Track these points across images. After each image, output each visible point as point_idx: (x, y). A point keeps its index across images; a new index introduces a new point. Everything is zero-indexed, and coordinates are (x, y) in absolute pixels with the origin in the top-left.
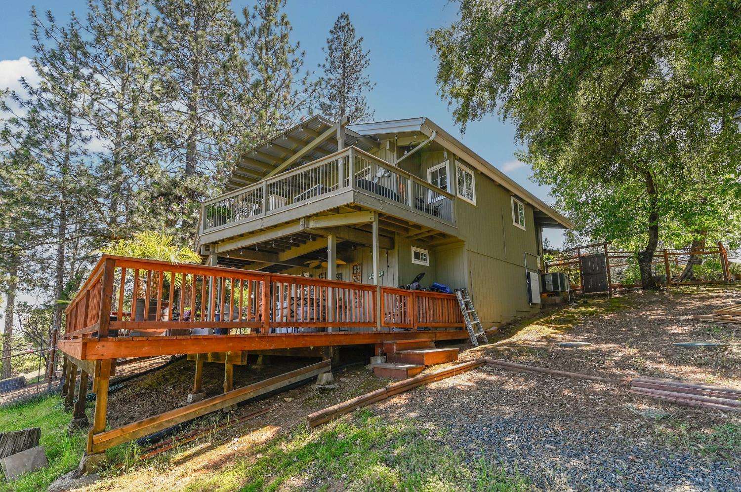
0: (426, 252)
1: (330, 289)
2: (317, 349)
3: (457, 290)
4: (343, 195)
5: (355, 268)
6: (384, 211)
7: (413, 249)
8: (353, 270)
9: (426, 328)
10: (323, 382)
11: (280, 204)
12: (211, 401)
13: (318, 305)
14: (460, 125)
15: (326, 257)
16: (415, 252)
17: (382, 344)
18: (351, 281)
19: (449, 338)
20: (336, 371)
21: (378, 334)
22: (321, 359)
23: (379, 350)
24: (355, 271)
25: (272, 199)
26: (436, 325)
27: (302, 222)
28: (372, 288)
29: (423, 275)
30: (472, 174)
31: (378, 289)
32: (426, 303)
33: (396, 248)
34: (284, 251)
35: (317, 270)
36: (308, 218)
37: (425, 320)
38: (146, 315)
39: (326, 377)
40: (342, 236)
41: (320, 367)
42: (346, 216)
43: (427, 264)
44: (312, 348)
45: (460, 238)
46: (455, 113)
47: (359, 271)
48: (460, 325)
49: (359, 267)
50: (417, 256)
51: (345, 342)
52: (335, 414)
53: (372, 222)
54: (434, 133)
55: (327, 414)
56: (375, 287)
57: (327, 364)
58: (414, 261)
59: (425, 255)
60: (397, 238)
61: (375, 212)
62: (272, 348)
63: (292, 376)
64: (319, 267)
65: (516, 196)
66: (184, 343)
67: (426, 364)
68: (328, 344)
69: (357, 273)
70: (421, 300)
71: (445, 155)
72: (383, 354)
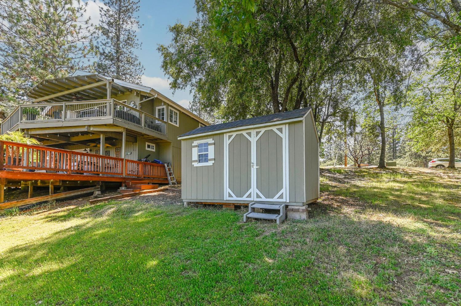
0: (154, 145)
1: (101, 159)
2: (93, 182)
3: (165, 163)
4: (108, 119)
5: (117, 149)
6: (128, 128)
7: (147, 143)
8: (116, 150)
9: (149, 178)
10: (96, 194)
11: (74, 116)
12: (46, 197)
13: (94, 165)
14: (172, 90)
15: (100, 143)
16: (148, 145)
17: (125, 182)
18: (115, 156)
19: (160, 182)
20: (103, 192)
21: (124, 178)
22: (95, 186)
23: (124, 185)
24: (117, 151)
25: (68, 112)
26: (154, 177)
27: (86, 127)
28: (122, 160)
29: (149, 155)
30: (178, 112)
31: (124, 160)
32: (148, 167)
33: (138, 142)
34: (74, 136)
35: (95, 148)
36: (90, 126)
37: (148, 174)
38: (12, 163)
39: (97, 193)
40: (108, 135)
41: (95, 189)
42: (110, 128)
43: (154, 150)
44: (91, 181)
45: (169, 141)
46: (170, 84)
47: (119, 151)
48: (166, 178)
49: (119, 149)
50: (149, 146)
51: (107, 180)
52: (101, 201)
53: (122, 132)
54: (156, 94)
55: (97, 200)
56: (123, 159)
57: (98, 188)
58: (147, 149)
59: (153, 146)
60: (138, 138)
61: (124, 128)
62: (73, 179)
63: (82, 191)
64: (96, 146)
65: (201, 123)
66: (34, 175)
67: (142, 189)
68: (98, 180)
69: (118, 151)
70: (146, 166)
71: (163, 104)
72: (126, 186)
